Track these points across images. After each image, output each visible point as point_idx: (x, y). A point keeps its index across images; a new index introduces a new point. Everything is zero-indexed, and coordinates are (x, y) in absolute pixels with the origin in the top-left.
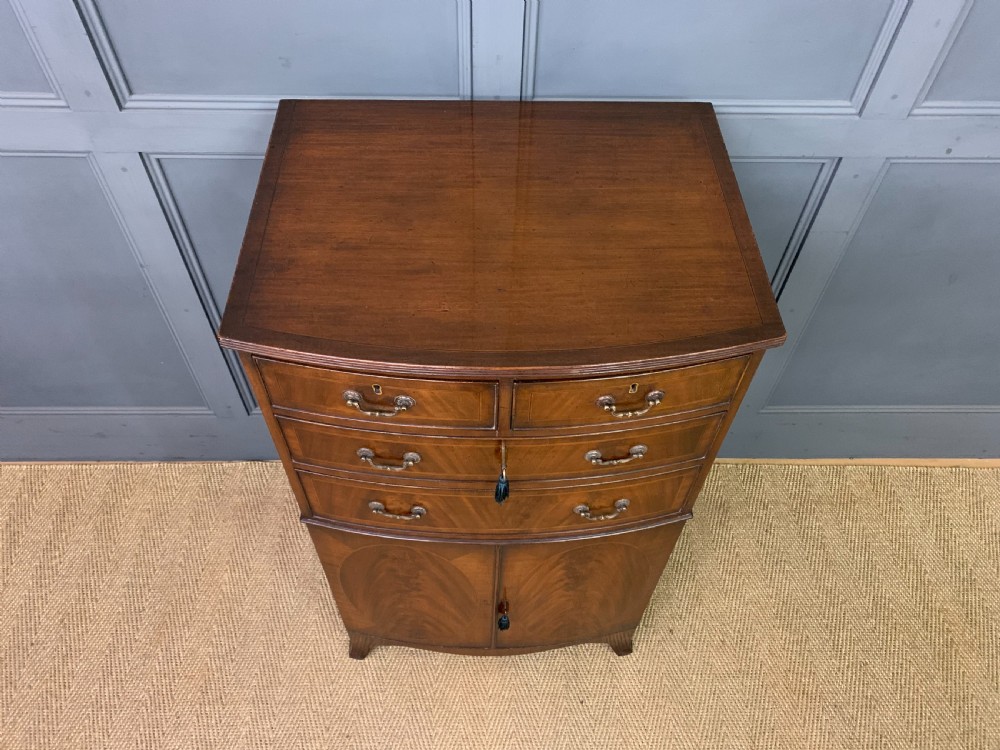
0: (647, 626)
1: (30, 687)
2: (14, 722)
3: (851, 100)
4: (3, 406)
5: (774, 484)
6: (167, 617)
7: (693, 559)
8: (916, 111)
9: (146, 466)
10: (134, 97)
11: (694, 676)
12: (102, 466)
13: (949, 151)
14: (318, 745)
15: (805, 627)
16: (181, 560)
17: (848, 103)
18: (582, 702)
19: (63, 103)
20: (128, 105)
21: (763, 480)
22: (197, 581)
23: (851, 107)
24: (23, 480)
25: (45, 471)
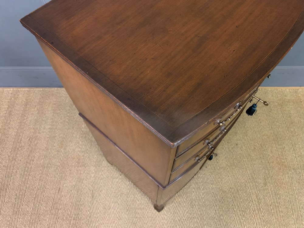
0: (228, 143)
1: (21, 160)
2: (16, 172)
4: (1, 66)
5: (272, 96)
6: (64, 139)
7: (244, 121)
9: (53, 89)
11: (245, 159)
12: (38, 89)
14: (118, 180)
15: (283, 143)
16: (67, 120)
18: (206, 167)
21: (269, 94)
22: (73, 127)
24: (11, 94)
25: (19, 91)
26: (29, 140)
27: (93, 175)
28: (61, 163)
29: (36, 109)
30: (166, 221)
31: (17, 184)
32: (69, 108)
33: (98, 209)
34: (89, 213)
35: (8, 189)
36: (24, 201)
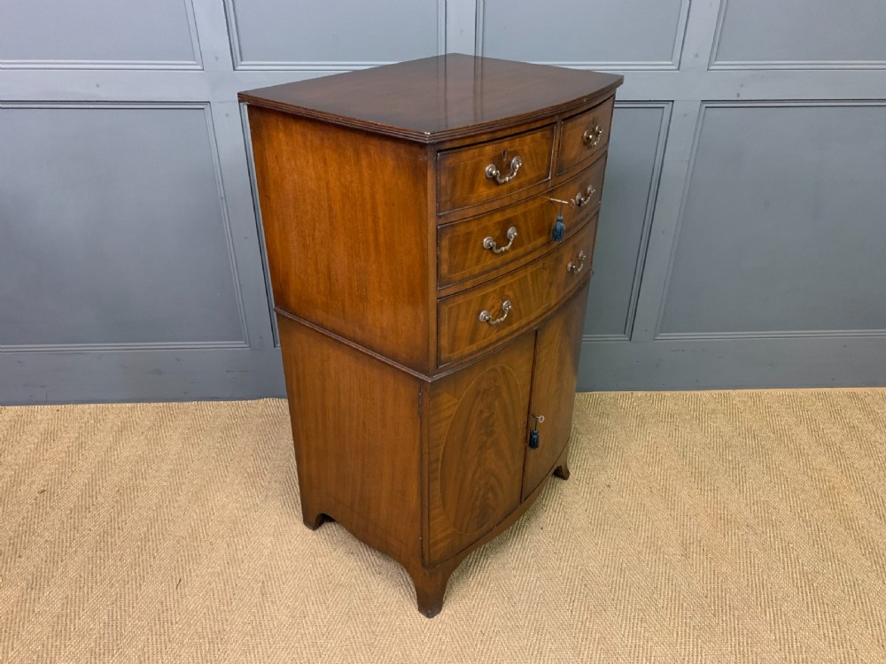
1: (90, 530)
2: (76, 552)
3: (671, 60)
6: (202, 488)
7: (620, 445)
8: (712, 68)
9: (186, 404)
10: (243, 63)
11: (632, 512)
12: (153, 404)
13: (738, 95)
16: (214, 455)
17: (670, 63)
18: (542, 529)
19: (199, 67)
20: (239, 68)
22: (227, 466)
23: (673, 65)
24: (90, 414)
25: (108, 408)
26: (118, 491)
27: (266, 552)
28: (190, 531)
29: (142, 438)
30: (448, 635)
31: (71, 574)
32: (220, 434)
33: (274, 619)
34: (250, 627)
35: (48, 585)
36: (83, 610)
